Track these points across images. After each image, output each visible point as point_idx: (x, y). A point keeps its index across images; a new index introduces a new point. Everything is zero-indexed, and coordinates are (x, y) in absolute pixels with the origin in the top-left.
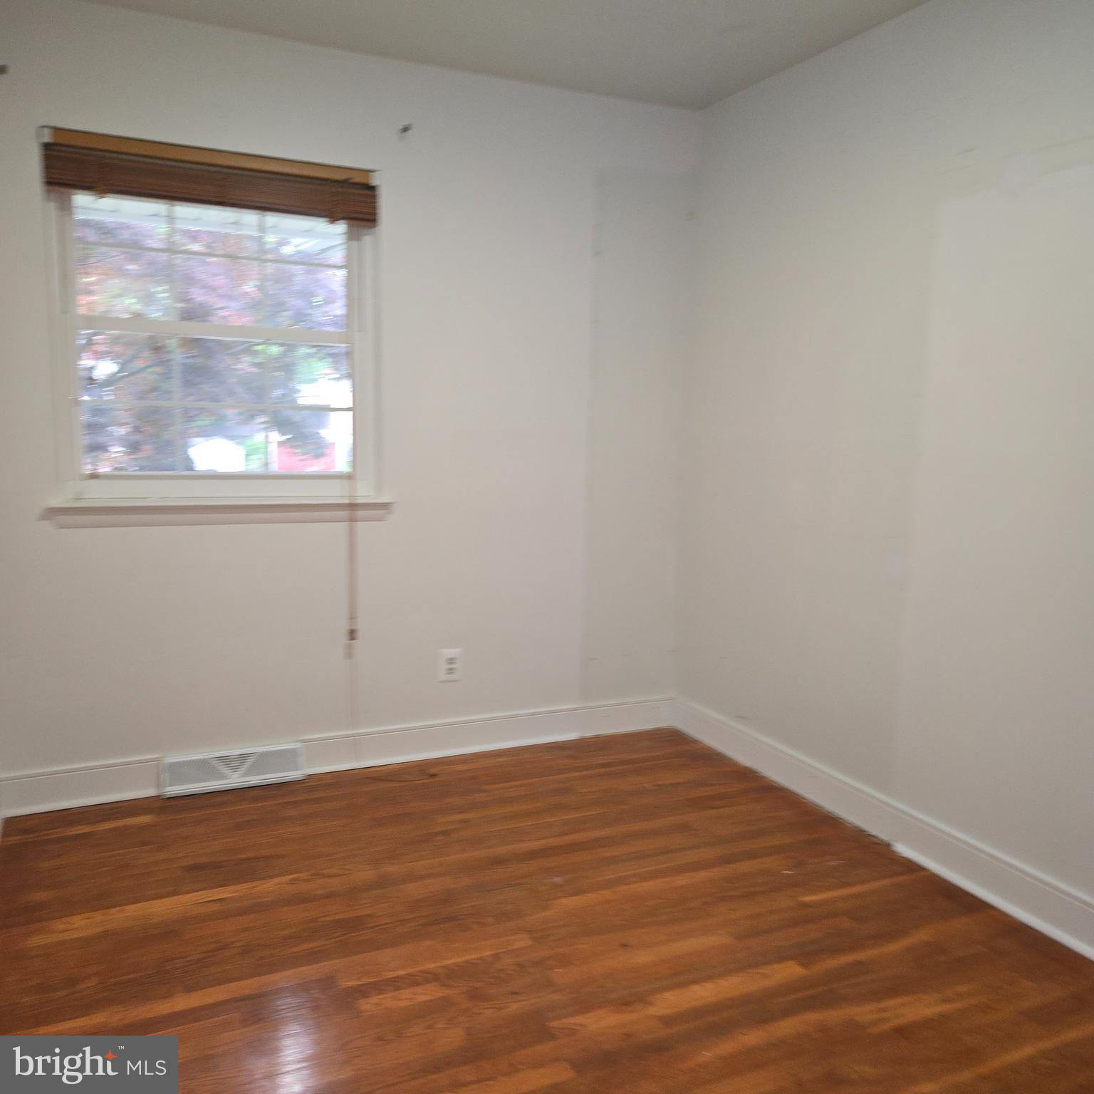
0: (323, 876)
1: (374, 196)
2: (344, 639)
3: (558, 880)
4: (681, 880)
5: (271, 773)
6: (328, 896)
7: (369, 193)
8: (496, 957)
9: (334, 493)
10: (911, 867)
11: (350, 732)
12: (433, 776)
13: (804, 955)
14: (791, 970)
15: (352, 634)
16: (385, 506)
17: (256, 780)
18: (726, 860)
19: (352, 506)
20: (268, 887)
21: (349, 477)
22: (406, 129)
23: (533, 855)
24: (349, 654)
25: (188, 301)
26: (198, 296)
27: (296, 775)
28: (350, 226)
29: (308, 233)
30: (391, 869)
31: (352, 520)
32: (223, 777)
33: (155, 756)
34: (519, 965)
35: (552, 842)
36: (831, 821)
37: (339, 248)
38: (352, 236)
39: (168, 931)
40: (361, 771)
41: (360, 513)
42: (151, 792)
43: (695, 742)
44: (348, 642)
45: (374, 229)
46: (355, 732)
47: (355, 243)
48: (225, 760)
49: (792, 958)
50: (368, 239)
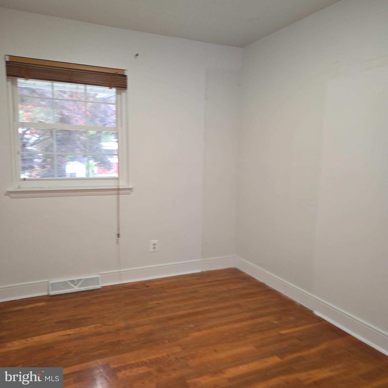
0: (106, 325)
1: (126, 79)
2: (116, 237)
3: (192, 326)
4: (237, 326)
5: (88, 286)
6: (108, 333)
7: (125, 78)
8: (168, 356)
9: (112, 185)
10: (320, 320)
11: (118, 271)
12: (148, 286)
13: (281, 354)
14: (276, 360)
15: (118, 235)
16: (130, 189)
17: (83, 289)
18: (252, 318)
19: (118, 189)
20: (85, 330)
21: (117, 179)
22: (137, 55)
23: (183, 316)
24: (117, 243)
25: (62, 114)
26: (66, 113)
27: (98, 287)
28: (117, 89)
29: (104, 91)
30: (131, 322)
31: (118, 194)
32: (72, 288)
33: (47, 280)
34: (177, 359)
35: (190, 311)
36: (292, 302)
37: (114, 97)
38: (117, 93)
39: (48, 347)
40: (122, 285)
41: (121, 192)
42: (45, 293)
43: (243, 273)
44: (117, 238)
45: (125, 91)
46: (120, 270)
47: (119, 96)
48: (72, 282)
49: (277, 355)
50: (123, 94)
